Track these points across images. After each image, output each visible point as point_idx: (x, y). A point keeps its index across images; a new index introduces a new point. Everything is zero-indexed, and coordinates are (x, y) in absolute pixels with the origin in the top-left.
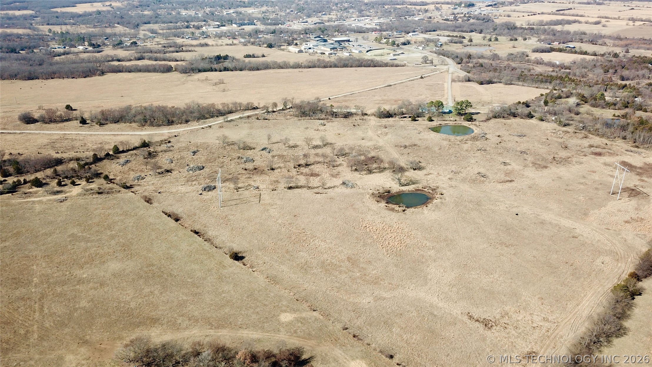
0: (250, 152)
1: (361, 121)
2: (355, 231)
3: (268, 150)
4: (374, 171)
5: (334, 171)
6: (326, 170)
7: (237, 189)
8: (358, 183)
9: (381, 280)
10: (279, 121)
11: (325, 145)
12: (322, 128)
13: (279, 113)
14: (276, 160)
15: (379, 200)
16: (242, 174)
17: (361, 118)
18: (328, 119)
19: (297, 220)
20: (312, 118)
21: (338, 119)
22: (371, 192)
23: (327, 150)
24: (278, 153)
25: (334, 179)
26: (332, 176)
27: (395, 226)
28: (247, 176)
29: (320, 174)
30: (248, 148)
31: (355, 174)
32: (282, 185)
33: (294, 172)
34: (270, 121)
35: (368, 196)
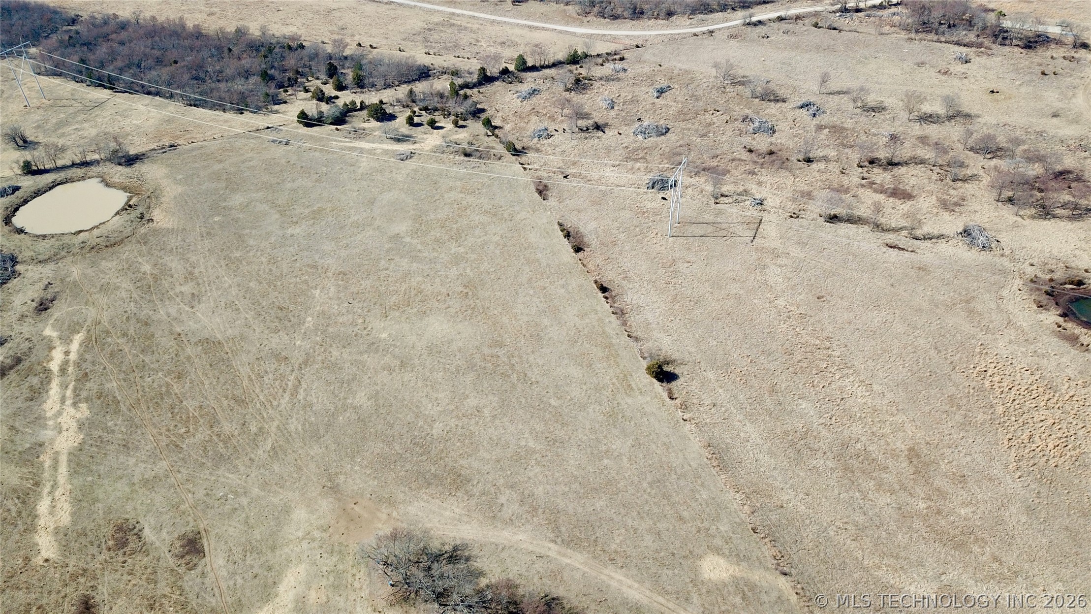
0: (772, 109)
1: (1067, 62)
2: (953, 377)
3: (813, 110)
4: (1059, 211)
5: (952, 192)
6: (932, 187)
7: (717, 198)
8: (1004, 239)
9: (976, 540)
10: (861, 36)
11: (950, 118)
12: (959, 68)
13: (869, 16)
14: (823, 137)
15: (1044, 303)
16: (739, 160)
17: (1067, 54)
18: (980, 45)
19: (820, 309)
20: (943, 39)
21: (1007, 49)
22: (1030, 271)
23: (953, 132)
24: (835, 120)
25: (946, 216)
26: (945, 205)
27: (1063, 391)
28: (748, 167)
29: (915, 193)
30: (772, 98)
31: (1004, 212)
32: (816, 208)
33: (854, 177)
34: (843, 33)
35: (1018, 282)
